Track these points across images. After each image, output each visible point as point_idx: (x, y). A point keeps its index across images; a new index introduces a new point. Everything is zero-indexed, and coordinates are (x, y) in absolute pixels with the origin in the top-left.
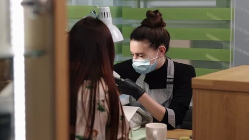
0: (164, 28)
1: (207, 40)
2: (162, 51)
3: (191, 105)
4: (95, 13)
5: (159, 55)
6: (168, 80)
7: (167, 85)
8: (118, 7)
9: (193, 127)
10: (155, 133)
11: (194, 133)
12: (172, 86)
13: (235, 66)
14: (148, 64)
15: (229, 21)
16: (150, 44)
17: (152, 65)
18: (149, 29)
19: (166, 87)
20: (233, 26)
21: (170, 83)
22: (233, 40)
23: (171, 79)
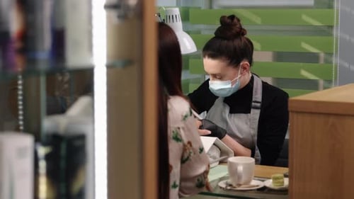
0: (245, 36)
1: (303, 51)
2: (245, 68)
3: (287, 137)
4: (159, 16)
5: (241, 73)
6: (253, 104)
7: (252, 110)
8: (183, 7)
9: (290, 165)
10: (240, 168)
11: (291, 172)
12: (258, 112)
13: (340, 85)
14: (229, 86)
15: (332, 27)
16: (229, 61)
17: (233, 86)
18: (226, 42)
19: (250, 113)
20: (336, 33)
21: (256, 108)
22: (336, 51)
23: (258, 102)
